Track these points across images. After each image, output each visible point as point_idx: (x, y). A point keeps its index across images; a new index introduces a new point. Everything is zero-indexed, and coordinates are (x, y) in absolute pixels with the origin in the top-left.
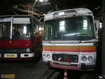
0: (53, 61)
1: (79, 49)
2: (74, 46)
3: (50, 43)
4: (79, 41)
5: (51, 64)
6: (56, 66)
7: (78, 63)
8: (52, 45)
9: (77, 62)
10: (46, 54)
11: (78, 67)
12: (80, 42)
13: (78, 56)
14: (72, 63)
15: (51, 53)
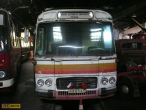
0: (57, 90)
1: (99, 69)
2: (92, 65)
3: (52, 60)
4: (99, 57)
5: (54, 96)
6: (63, 97)
7: (97, 89)
8: (56, 63)
9: (96, 87)
10: (45, 80)
11: (97, 94)
12: (101, 59)
13: (97, 78)
14: (88, 90)
15: (54, 78)
